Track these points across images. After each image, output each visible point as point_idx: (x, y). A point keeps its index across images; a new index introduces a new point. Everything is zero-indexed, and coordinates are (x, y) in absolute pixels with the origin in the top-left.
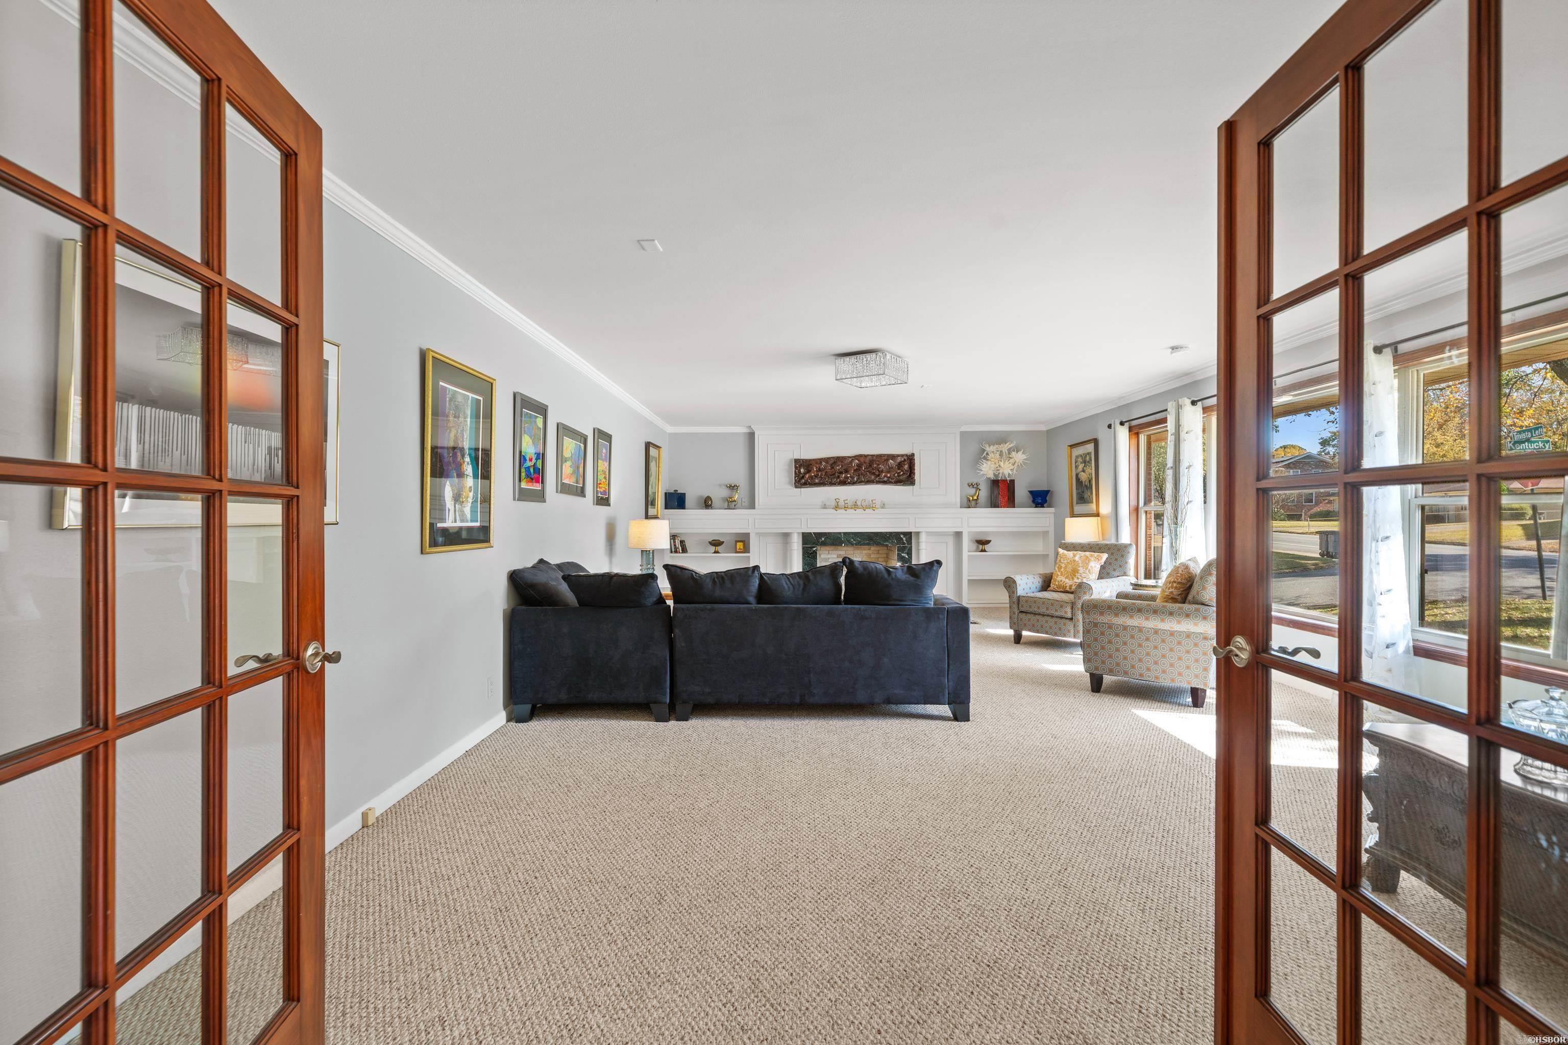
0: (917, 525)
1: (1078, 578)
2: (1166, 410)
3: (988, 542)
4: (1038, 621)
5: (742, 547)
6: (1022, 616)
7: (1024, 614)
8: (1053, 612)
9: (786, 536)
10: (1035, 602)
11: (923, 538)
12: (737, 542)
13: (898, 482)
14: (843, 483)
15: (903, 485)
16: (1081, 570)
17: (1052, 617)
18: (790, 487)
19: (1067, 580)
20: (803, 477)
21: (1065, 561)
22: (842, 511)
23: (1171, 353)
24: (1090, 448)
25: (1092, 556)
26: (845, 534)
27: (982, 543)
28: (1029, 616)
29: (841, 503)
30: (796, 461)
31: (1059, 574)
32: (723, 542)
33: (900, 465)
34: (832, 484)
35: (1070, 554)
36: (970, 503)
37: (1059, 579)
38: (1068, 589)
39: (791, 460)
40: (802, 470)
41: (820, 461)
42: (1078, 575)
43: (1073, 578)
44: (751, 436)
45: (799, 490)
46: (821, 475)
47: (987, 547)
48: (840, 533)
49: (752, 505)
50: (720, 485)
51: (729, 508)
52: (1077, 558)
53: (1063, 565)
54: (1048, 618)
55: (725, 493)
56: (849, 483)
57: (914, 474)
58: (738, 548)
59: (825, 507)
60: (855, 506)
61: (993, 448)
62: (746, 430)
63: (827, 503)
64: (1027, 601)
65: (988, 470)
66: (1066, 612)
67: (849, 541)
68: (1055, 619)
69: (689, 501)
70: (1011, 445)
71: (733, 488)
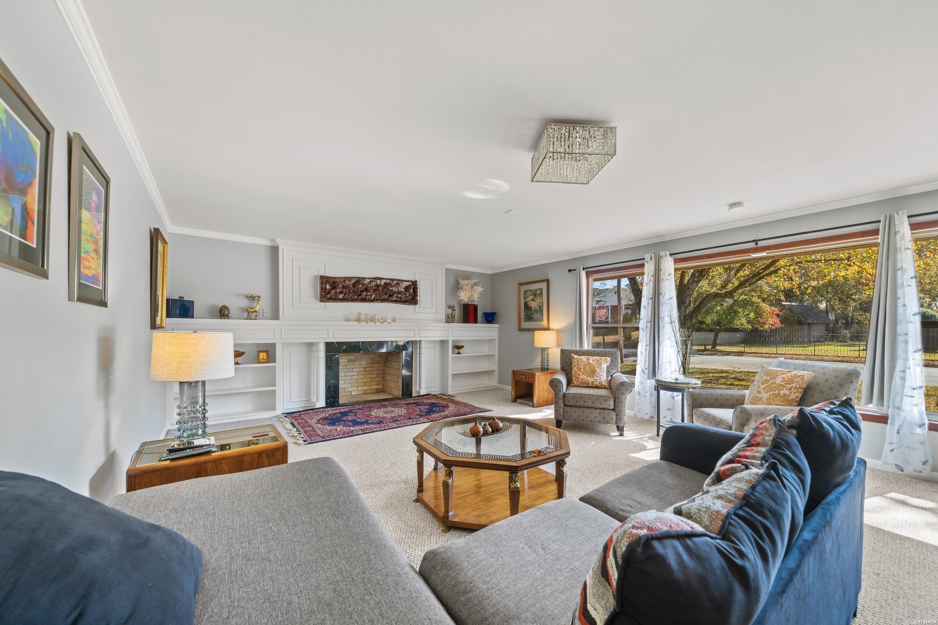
0: (420, 335)
1: (597, 376)
2: (644, 259)
3: (462, 347)
4: (583, 412)
5: (265, 357)
6: (567, 409)
7: (569, 408)
8: (599, 405)
9: (310, 345)
10: (581, 398)
11: (423, 345)
12: (259, 352)
13: (405, 302)
14: (364, 300)
15: (409, 305)
16: (598, 371)
17: (596, 408)
18: (314, 301)
19: (589, 378)
20: (329, 293)
21: (583, 364)
22: (364, 324)
23: (729, 209)
24: (544, 285)
25: (601, 359)
26: (362, 342)
27: (458, 348)
28: (574, 409)
29: (363, 317)
30: (322, 277)
31: (581, 373)
32: (243, 353)
33: (407, 288)
34: (353, 300)
35: (584, 358)
36: (450, 319)
37: (582, 377)
38: (590, 385)
39: (316, 276)
40: (328, 287)
41: (345, 279)
42: (596, 374)
43: (593, 377)
44: (274, 251)
45: (323, 303)
46: (346, 292)
47: (461, 351)
48: (359, 342)
49: (275, 315)
50: (238, 295)
51: (249, 318)
52: (591, 361)
53: (582, 367)
54: (593, 410)
55: (244, 303)
56: (368, 300)
57: (417, 296)
58: (261, 357)
59: (347, 320)
60: (372, 320)
61: (465, 282)
62: (268, 243)
63: (350, 317)
64: (573, 397)
65: (464, 296)
66: (610, 405)
67: (366, 349)
68: (599, 411)
69: (197, 310)
70: (476, 281)
71: (252, 298)
